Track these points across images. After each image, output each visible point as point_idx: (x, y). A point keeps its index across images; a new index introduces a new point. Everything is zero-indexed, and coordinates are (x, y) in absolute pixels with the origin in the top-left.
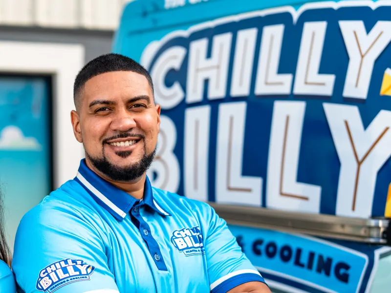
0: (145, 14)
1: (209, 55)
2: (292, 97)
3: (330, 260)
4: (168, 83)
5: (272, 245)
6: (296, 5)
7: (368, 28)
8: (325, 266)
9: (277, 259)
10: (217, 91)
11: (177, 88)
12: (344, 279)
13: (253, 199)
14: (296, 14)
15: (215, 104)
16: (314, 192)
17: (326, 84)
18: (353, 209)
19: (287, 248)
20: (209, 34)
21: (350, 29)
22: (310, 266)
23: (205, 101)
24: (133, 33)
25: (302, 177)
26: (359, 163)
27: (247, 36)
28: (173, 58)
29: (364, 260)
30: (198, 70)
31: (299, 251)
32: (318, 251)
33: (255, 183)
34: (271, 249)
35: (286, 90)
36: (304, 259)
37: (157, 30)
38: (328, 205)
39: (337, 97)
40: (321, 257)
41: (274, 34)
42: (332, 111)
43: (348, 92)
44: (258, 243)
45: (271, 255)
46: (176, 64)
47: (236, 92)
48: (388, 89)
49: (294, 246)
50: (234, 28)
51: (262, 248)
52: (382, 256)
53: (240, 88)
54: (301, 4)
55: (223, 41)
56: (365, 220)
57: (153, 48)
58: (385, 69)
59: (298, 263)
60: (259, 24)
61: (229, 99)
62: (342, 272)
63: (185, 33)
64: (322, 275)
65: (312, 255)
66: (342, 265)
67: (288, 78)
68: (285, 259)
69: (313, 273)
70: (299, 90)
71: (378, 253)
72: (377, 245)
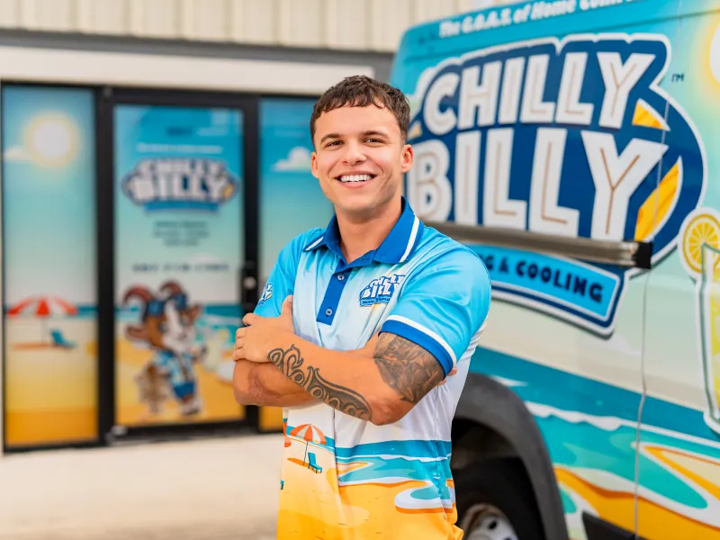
0: (422, 41)
1: (480, 82)
2: (554, 125)
3: (585, 282)
4: (443, 108)
5: (534, 266)
6: (560, 37)
7: (624, 60)
8: (580, 286)
9: (538, 280)
10: (486, 118)
11: (450, 114)
12: (597, 298)
13: (517, 223)
14: (559, 45)
15: (484, 130)
16: (572, 216)
17: (584, 114)
18: (607, 232)
19: (547, 270)
20: (480, 62)
21: (608, 60)
22: (567, 286)
23: (476, 127)
24: (409, 60)
25: (563, 201)
26: (613, 189)
27: (515, 65)
28: (447, 85)
29: (614, 282)
30: (470, 97)
31: (558, 273)
32: (575, 273)
33: (519, 206)
34: (533, 270)
35: (548, 118)
36: (562, 280)
37: (433, 57)
38: (585, 227)
39: (595, 126)
40: (577, 279)
41: (540, 63)
42: (589, 138)
43: (605, 121)
44: (521, 264)
45: (532, 276)
46: (450, 91)
47: (503, 119)
48: (640, 119)
49: (553, 268)
50: (503, 57)
51: (525, 269)
52: (632, 277)
53: (508, 116)
54: (564, 35)
55: (492, 69)
56: (617, 244)
57: (429, 73)
58: (637, 99)
59: (556, 283)
60: (526, 53)
61: (497, 125)
62: (596, 293)
63: (458, 61)
64: (578, 295)
65: (569, 277)
66: (596, 286)
67: (550, 106)
68: (546, 279)
69: (570, 293)
70: (561, 118)
71: (628, 274)
72: (627, 268)
